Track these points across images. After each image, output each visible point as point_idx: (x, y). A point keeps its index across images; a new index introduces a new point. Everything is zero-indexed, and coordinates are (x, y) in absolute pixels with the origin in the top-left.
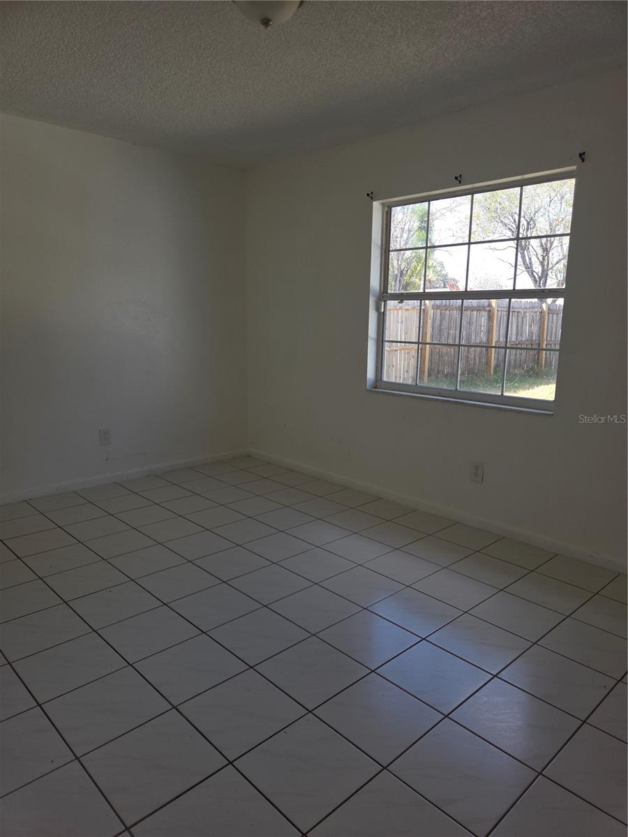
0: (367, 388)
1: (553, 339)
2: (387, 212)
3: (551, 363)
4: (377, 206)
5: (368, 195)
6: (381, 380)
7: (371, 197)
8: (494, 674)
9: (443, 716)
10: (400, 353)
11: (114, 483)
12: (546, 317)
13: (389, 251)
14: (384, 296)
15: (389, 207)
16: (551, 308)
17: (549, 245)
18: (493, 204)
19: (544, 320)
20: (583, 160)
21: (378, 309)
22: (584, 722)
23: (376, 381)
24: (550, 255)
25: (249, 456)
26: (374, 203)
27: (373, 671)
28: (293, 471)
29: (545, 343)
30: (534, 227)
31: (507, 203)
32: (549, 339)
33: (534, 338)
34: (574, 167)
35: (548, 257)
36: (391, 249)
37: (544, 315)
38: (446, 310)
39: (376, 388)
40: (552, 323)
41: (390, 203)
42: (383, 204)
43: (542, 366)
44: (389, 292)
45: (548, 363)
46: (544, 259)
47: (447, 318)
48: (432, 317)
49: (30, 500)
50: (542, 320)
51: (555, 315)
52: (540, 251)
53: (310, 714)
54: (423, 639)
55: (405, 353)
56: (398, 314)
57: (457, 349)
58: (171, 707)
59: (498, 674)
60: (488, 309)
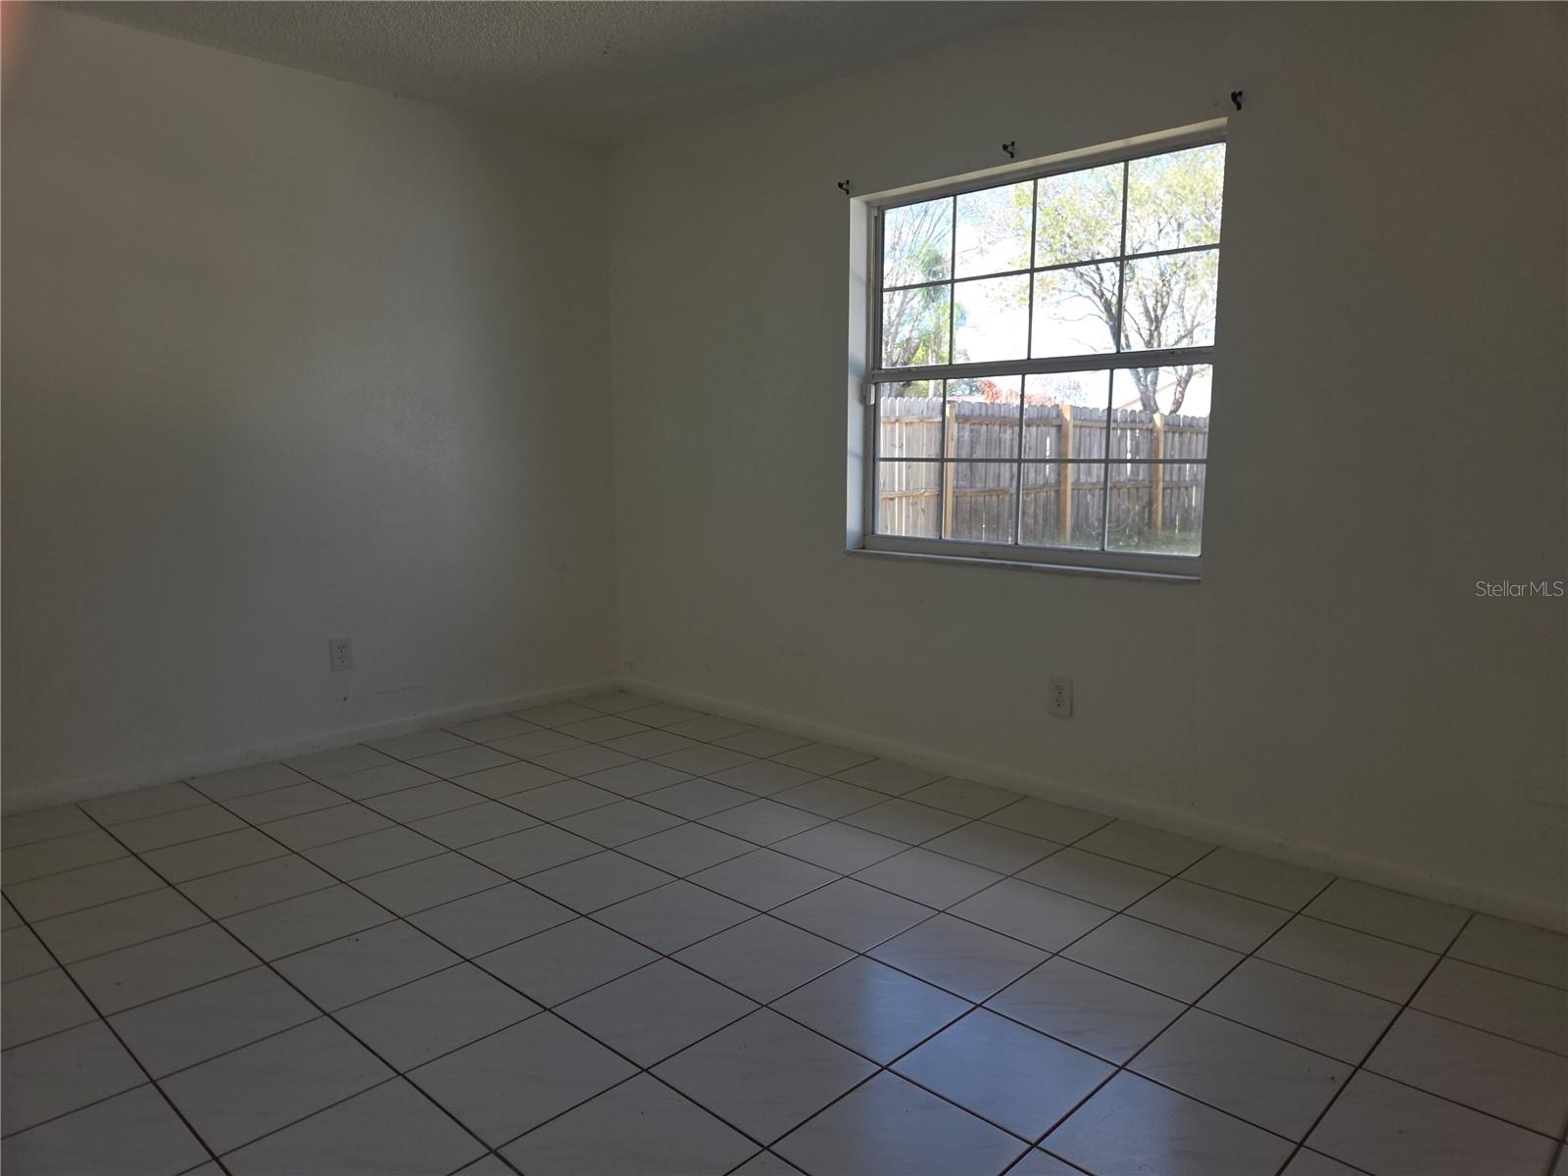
0: (848, 548)
1: (1175, 478)
2: (876, 217)
3: (1173, 521)
4: (857, 206)
5: (840, 185)
6: (873, 533)
7: (846, 189)
8: (1120, 1064)
9: (1028, 1146)
10: (900, 503)
11: (360, 744)
12: (1162, 438)
13: (882, 291)
14: (875, 374)
15: (879, 208)
16: (1171, 422)
17: (1159, 312)
18: (1058, 237)
19: (1158, 443)
20: (1239, 107)
21: (864, 398)
22: (1300, 1145)
23: (865, 535)
24: (1162, 329)
25: (621, 691)
26: (852, 200)
27: (886, 1068)
28: (709, 715)
29: (1161, 485)
30: (1132, 279)
31: (1083, 236)
32: (1167, 478)
33: (1141, 478)
34: (1223, 121)
35: (1159, 333)
36: (885, 287)
37: (1157, 439)
38: (981, 424)
39: (864, 548)
40: (1172, 448)
41: (881, 200)
42: (868, 204)
43: (1157, 529)
44: (884, 366)
45: (1168, 522)
46: (1151, 335)
47: (983, 439)
48: (955, 437)
49: (193, 778)
50: (1155, 442)
51: (1177, 435)
52: (1144, 324)
53: (766, 1152)
54: (978, 1006)
55: (907, 504)
56: (893, 431)
57: (1015, 465)
58: (487, 1151)
59: (1126, 1064)
60: (1055, 422)
